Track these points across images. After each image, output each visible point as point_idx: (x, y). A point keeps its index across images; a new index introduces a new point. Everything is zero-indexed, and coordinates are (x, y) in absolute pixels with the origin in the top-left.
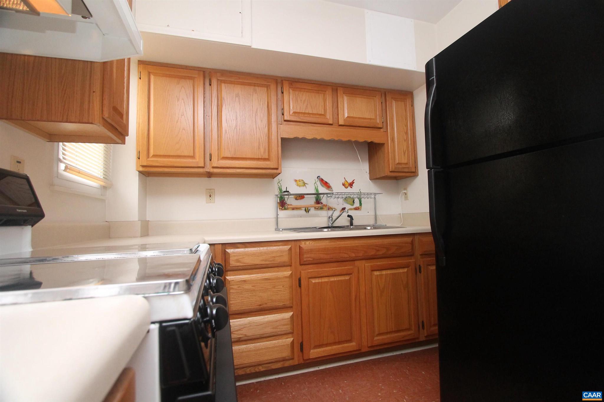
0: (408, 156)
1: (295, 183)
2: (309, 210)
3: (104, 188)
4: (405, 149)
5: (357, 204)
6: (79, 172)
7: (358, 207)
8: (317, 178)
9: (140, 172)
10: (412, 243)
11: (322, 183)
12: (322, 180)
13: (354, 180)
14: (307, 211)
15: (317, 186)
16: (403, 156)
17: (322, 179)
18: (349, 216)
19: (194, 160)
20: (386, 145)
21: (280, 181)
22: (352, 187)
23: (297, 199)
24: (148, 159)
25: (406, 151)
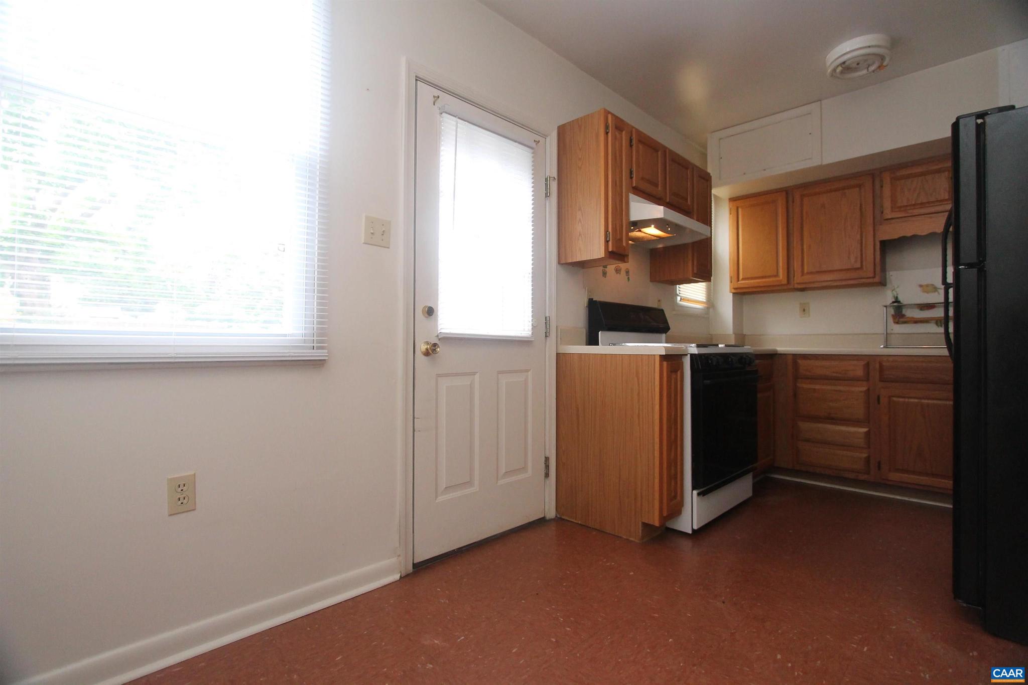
1: (919, 289)
3: (708, 308)
6: (688, 300)
9: (734, 293)
14: (939, 324)
19: (777, 279)
23: (923, 310)
24: (739, 282)
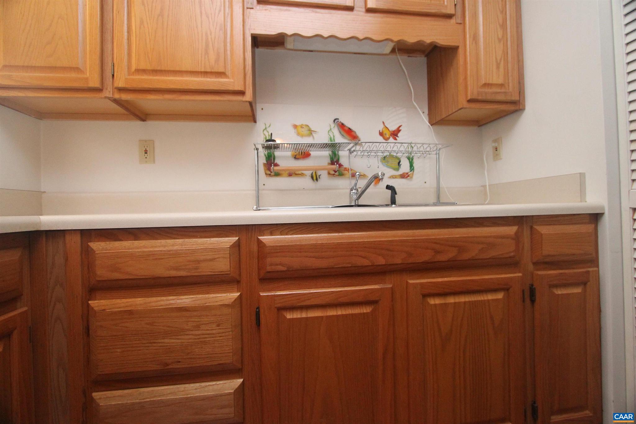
0: (505, 69)
2: (318, 176)
4: (499, 58)
5: (405, 167)
7: (407, 173)
8: (334, 121)
10: (517, 238)
11: (341, 131)
12: (342, 126)
13: (400, 127)
14: (315, 178)
15: (334, 136)
16: (495, 70)
17: (343, 124)
18: (388, 187)
20: (461, 51)
21: (267, 126)
22: (397, 138)
23: (298, 159)
25: (501, 59)
